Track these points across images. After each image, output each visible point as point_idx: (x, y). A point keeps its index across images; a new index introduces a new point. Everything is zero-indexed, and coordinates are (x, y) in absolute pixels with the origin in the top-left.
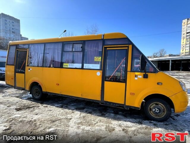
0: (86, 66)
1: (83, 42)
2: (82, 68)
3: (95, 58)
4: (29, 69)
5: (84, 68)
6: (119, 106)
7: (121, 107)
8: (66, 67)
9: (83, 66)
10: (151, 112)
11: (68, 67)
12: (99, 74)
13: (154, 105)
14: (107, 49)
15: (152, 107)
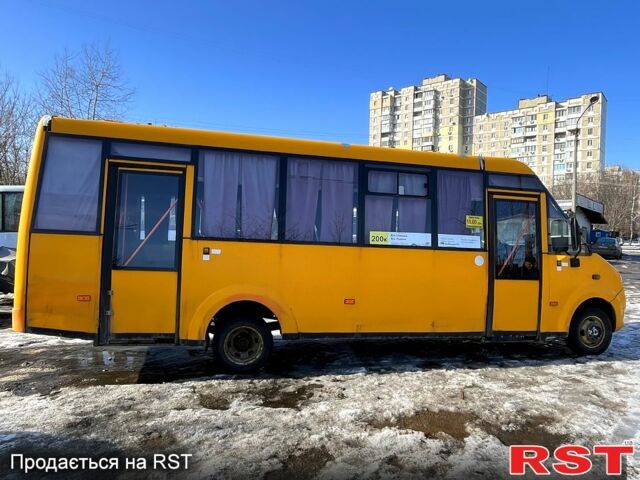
0: (444, 239)
1: (429, 170)
2: (435, 246)
3: (468, 217)
4: (207, 252)
5: (440, 245)
6: (526, 338)
7: (530, 338)
8: (380, 243)
9: (435, 240)
10: (585, 338)
11: (389, 243)
12: (480, 260)
13: (588, 322)
14: (495, 196)
15: (584, 327)
